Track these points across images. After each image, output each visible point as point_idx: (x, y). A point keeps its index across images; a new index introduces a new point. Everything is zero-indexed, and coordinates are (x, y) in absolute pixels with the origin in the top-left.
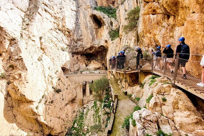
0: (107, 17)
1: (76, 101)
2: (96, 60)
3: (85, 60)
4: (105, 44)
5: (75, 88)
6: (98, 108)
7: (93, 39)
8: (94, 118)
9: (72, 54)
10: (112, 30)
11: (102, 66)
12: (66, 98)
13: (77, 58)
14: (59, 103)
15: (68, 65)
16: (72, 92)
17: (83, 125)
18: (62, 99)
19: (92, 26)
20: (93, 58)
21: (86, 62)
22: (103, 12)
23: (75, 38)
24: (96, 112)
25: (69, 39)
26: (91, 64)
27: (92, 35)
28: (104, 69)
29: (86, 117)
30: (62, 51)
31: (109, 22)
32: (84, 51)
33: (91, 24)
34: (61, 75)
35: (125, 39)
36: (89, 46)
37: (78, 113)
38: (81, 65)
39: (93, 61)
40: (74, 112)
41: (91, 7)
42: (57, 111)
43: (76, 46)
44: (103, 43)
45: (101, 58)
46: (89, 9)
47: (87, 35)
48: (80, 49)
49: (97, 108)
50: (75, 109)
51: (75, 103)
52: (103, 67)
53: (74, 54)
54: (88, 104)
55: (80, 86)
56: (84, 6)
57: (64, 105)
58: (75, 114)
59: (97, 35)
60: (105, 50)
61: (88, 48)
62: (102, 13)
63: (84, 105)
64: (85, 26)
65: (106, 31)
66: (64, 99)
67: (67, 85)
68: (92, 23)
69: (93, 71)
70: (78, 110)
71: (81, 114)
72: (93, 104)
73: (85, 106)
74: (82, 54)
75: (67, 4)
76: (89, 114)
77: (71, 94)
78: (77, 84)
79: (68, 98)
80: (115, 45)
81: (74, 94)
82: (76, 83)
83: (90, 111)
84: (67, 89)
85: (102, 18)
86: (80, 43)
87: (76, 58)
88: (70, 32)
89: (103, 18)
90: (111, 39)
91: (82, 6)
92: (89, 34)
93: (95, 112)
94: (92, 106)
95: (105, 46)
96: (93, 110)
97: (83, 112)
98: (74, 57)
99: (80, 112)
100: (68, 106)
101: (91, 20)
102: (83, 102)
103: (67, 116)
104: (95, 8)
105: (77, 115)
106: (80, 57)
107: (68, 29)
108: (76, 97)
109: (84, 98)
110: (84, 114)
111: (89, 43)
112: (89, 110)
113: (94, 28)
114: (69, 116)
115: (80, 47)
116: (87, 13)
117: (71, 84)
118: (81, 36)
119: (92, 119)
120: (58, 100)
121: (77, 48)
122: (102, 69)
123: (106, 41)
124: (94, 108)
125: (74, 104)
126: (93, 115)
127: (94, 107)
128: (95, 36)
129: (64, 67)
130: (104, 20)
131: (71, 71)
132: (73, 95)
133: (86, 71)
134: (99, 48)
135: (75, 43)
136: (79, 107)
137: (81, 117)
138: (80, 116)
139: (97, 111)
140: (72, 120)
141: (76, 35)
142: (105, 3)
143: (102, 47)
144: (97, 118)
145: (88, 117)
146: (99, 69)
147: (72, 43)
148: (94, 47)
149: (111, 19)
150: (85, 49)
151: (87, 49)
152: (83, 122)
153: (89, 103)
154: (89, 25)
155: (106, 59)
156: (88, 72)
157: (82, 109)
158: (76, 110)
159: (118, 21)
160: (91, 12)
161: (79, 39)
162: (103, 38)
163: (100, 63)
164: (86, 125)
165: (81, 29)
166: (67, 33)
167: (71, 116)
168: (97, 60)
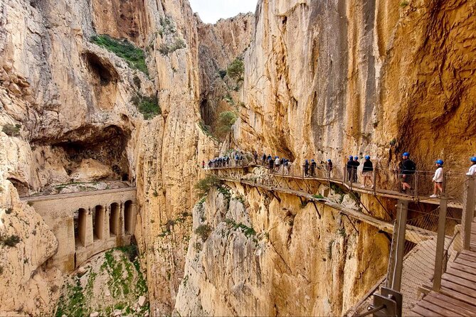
0: (126, 65)
1: (55, 263)
2: (94, 159)
3: (63, 159)
4: (123, 122)
5: (55, 230)
6: (118, 266)
7: (90, 109)
8: (112, 289)
9: (31, 143)
10: (141, 96)
11: (111, 172)
12: (33, 257)
13: (43, 153)
14: (18, 272)
15: (25, 173)
16: (46, 240)
17: (84, 313)
18: (23, 261)
19: (85, 78)
20: (87, 153)
21: (67, 163)
22: (116, 52)
23: (39, 101)
24: (114, 274)
25: (22, 103)
26: (82, 169)
27: (86, 98)
28: (116, 177)
29: (90, 293)
30: (7, 136)
31: (132, 77)
32: (62, 135)
33: (82, 72)
34: (14, 200)
35: (175, 119)
36: (77, 124)
37: (65, 292)
38: (54, 173)
39: (87, 161)
40: (53, 290)
41: (85, 34)
42: (15, 294)
43: (41, 122)
44: (116, 120)
45: (109, 153)
46: (79, 39)
47: (72, 98)
48: (52, 131)
49: (116, 266)
50: (56, 283)
51: (54, 268)
52: (114, 175)
53: (33, 141)
54: (89, 264)
55: (69, 221)
56: (63, 28)
57: (28, 275)
58: (57, 296)
59: (98, 99)
60: (122, 135)
61: (76, 130)
62: (113, 54)
63: (79, 267)
64: (68, 76)
65: (123, 96)
66: (30, 262)
67: (33, 222)
68: (86, 71)
69: (91, 185)
70: (63, 283)
71: (73, 290)
72: (102, 261)
73: (82, 269)
74: (54, 142)
75: (18, 14)
76: (97, 284)
77: (44, 247)
78: (59, 219)
79: (38, 256)
80: (153, 129)
81: (53, 245)
82: (57, 217)
83: (98, 278)
84: (34, 233)
85: (114, 65)
86: (51, 115)
87: (39, 154)
88: (24, 86)
89: (117, 65)
90: (145, 117)
91: (57, 26)
92: (79, 95)
93: (111, 277)
94: (102, 264)
95: (122, 127)
96: (106, 272)
97: (79, 284)
98: (35, 152)
99: (69, 287)
100: (38, 277)
101: (82, 64)
102: (75, 261)
103: (38, 303)
104: (94, 40)
105: (62, 297)
106: (49, 150)
107: (19, 77)
108: (56, 251)
109: (78, 252)
110: (82, 289)
111: (79, 117)
112: (95, 275)
113: (91, 83)
114: (42, 301)
115: (51, 126)
116: (73, 46)
117: (41, 222)
118: (55, 97)
119: (108, 293)
120: (15, 263)
121: (44, 129)
122: (113, 179)
123: (125, 117)
124: (109, 268)
125: (50, 272)
126: (109, 283)
127: (108, 265)
128: (95, 102)
129: (14, 177)
130: (119, 69)
131: (32, 188)
132: (50, 247)
133: (71, 187)
134: (105, 129)
135: (36, 114)
136: (65, 275)
137: (75, 298)
138: (71, 297)
139: (116, 273)
140: (51, 311)
141: (41, 94)
142: (112, 31)
143: (112, 129)
144: (120, 286)
145: (96, 291)
146: (103, 178)
147: (31, 115)
148: (93, 128)
149: (136, 73)
150: (66, 130)
151: (71, 131)
152: (84, 306)
153: (92, 260)
154: (78, 74)
155: (126, 155)
156: (75, 189)
157: (73, 278)
158: (59, 284)
159: (154, 82)
160: (83, 45)
161: (50, 105)
162: (116, 108)
163: (107, 164)
164: (94, 308)
165: (56, 82)
166: (17, 87)
167: (47, 301)
168: (98, 159)
